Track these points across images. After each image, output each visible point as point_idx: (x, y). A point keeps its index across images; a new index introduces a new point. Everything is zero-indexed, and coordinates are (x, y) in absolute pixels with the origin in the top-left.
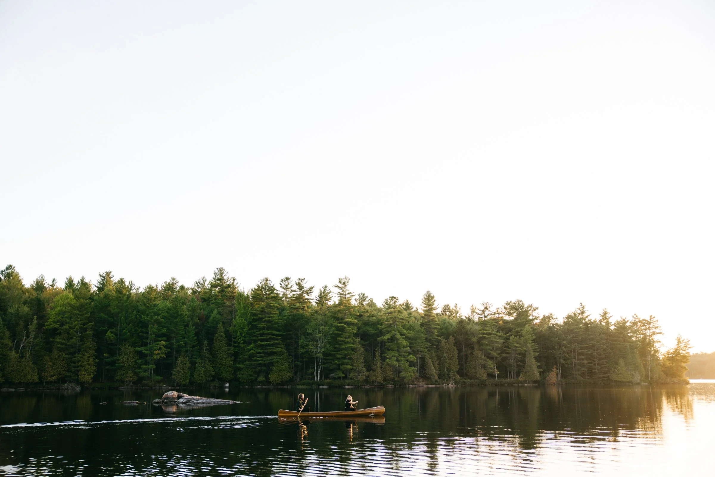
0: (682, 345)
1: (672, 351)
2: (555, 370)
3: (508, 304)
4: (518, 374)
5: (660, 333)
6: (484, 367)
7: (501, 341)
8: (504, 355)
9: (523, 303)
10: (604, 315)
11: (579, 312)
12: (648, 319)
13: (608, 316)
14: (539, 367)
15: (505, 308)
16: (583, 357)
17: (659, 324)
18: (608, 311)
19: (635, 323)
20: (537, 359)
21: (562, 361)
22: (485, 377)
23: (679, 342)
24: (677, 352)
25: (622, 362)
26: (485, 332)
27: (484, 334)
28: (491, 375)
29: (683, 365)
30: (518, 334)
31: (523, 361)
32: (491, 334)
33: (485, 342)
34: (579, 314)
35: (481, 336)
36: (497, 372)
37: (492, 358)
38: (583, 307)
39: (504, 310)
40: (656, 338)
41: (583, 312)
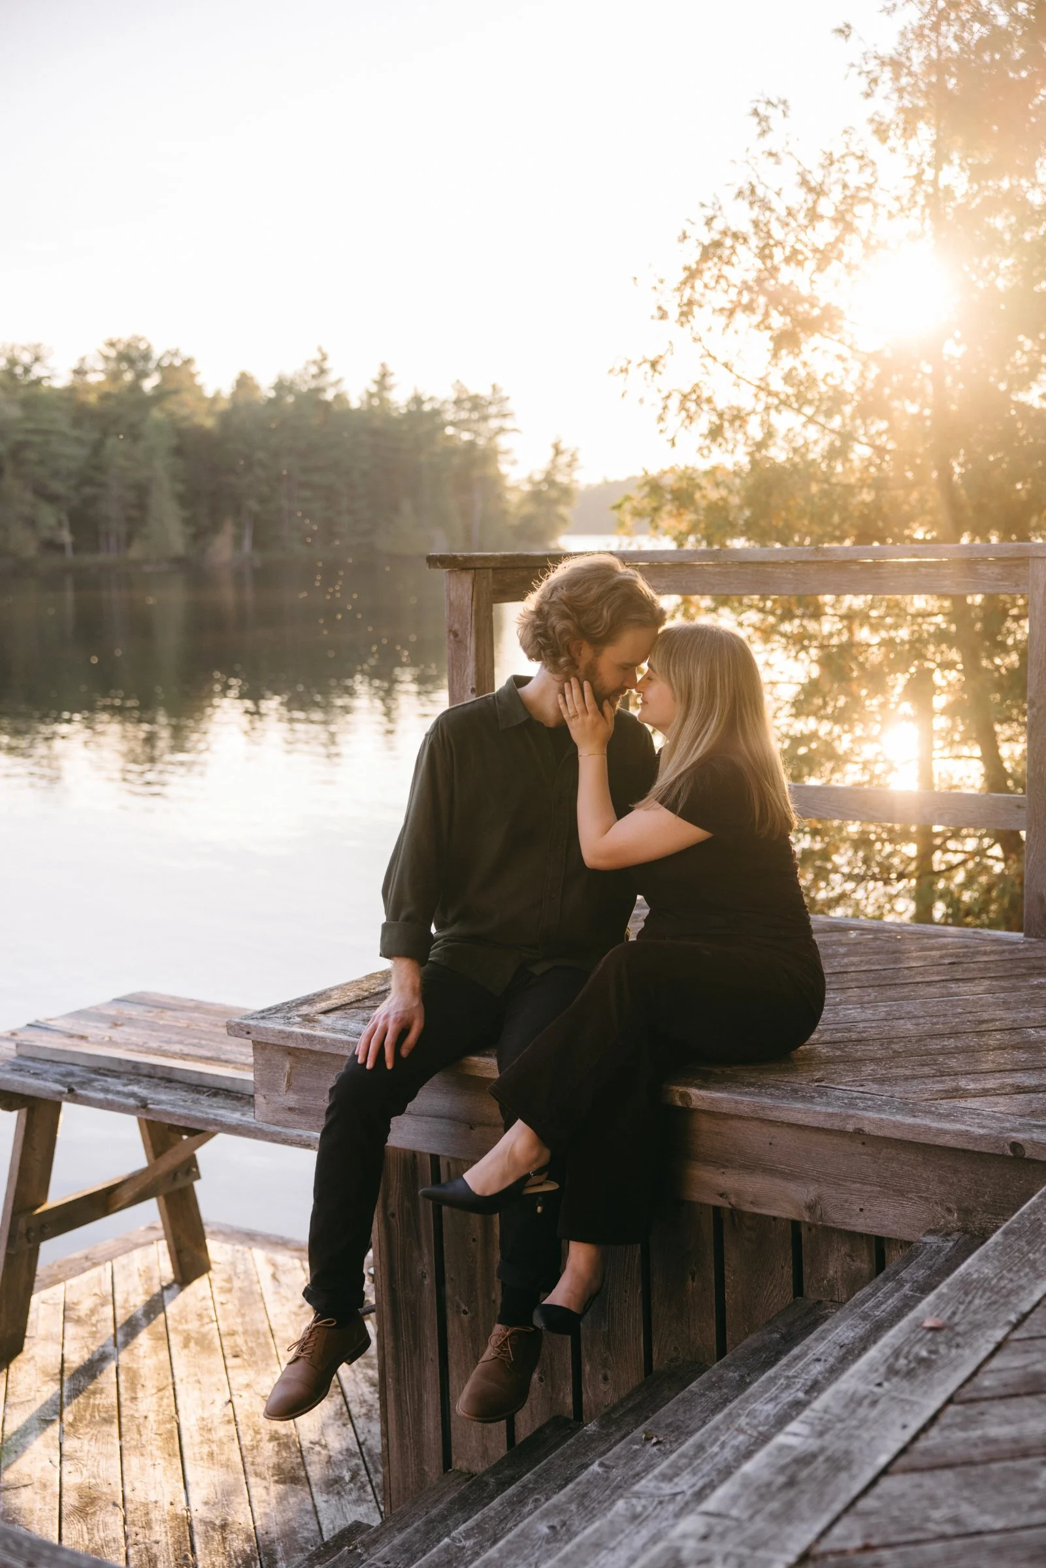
0: (563, 460)
1: (538, 477)
2: (229, 528)
3: (112, 345)
4: (129, 539)
5: (515, 430)
6: (31, 523)
7: (82, 452)
8: (88, 491)
9: (149, 347)
10: (382, 382)
11: (314, 370)
12: (485, 392)
13: (390, 381)
14: (187, 522)
15: (107, 358)
16: (307, 493)
17: (510, 406)
18: (390, 368)
19: (458, 402)
20: (183, 500)
21: (253, 505)
22: (31, 550)
23: (558, 451)
24: (549, 480)
25: (406, 506)
26: (30, 425)
27: (28, 431)
28: (52, 546)
29: (563, 510)
30: (134, 435)
31: (142, 506)
32: (46, 432)
33: (31, 455)
34: (314, 376)
35: (20, 437)
36: (66, 537)
37: (52, 499)
38: (324, 358)
39: (100, 365)
40: (503, 442)
41: (322, 372)
